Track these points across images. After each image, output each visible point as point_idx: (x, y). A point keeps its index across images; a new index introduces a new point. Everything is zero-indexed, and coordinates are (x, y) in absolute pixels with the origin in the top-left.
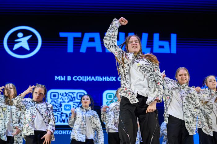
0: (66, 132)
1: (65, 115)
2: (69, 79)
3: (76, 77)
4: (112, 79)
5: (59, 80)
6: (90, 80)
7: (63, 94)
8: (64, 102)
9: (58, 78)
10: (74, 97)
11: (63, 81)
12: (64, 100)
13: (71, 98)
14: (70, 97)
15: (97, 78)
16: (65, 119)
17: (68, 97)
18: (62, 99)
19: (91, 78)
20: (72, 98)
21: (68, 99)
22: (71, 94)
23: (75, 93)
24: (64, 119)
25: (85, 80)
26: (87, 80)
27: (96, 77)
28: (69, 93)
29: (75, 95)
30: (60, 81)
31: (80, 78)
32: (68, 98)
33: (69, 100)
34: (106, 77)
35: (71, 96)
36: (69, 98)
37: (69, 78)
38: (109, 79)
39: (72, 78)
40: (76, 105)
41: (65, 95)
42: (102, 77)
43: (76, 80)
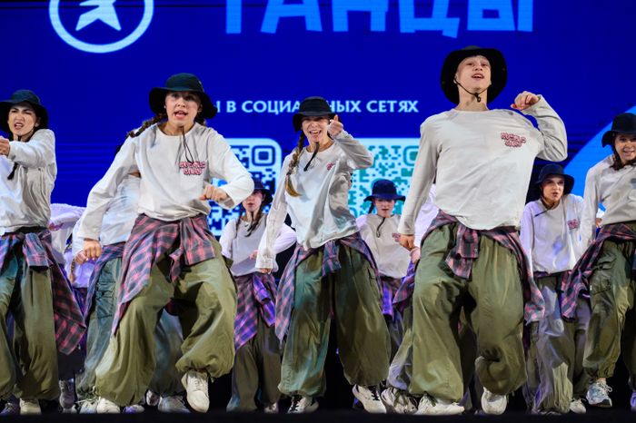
2: (231, 109)
3: (250, 102)
4: (351, 106)
6: (289, 110)
10: (246, 160)
16: (220, 220)
19: (292, 105)
23: (247, 147)
24: (217, 220)
25: (276, 111)
26: (282, 109)
29: (249, 155)
31: (260, 107)
34: (333, 102)
37: (231, 107)
38: (343, 107)
39: (238, 106)
43: (250, 111)
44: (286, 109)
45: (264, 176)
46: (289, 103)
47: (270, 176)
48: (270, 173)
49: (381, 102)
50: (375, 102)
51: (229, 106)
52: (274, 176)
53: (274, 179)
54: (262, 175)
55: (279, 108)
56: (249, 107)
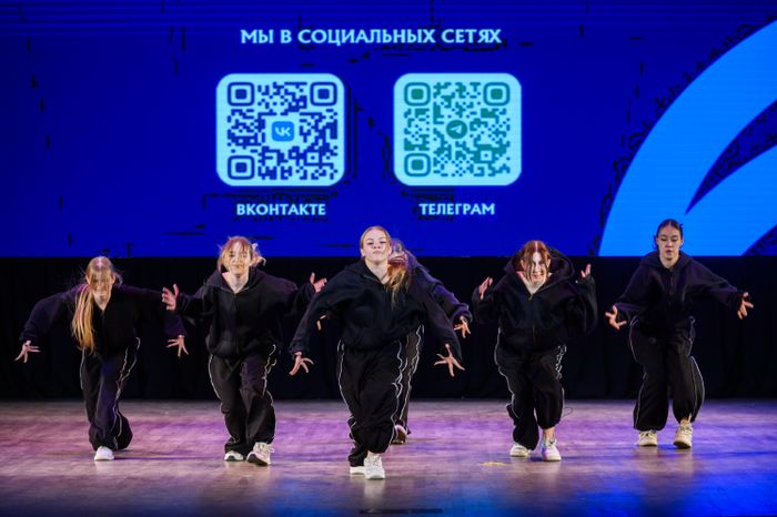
0: (280, 209)
1: (275, 155)
2: (286, 39)
3: (308, 31)
4: (424, 36)
5: (255, 41)
6: (352, 41)
7: (267, 88)
8: (272, 113)
9: (249, 37)
10: (303, 99)
11: (267, 43)
12: (271, 106)
13: (294, 99)
14: (289, 98)
15: (376, 34)
16: (275, 168)
17: (282, 97)
18: (264, 104)
19: (356, 34)
20: (298, 101)
21: (282, 104)
22: (292, 89)
23: (305, 84)
25: (338, 42)
26: (344, 40)
27: (373, 31)
28: (287, 83)
29: (306, 92)
30: (258, 45)
32: (282, 100)
33: (286, 106)
34: (403, 32)
35: (293, 94)
36: (286, 100)
37: (286, 36)
38: (414, 36)
39: (294, 36)
40: (309, 124)
41: (275, 90)
42: (390, 32)
43: (308, 41)
44: (349, 39)
45: (324, 117)
46: (352, 32)
47: (331, 117)
48: (331, 114)
49: (458, 31)
50: (452, 31)
51: (283, 36)
52: (335, 117)
53: (336, 121)
54: (322, 117)
55: (341, 39)
56: (307, 36)
